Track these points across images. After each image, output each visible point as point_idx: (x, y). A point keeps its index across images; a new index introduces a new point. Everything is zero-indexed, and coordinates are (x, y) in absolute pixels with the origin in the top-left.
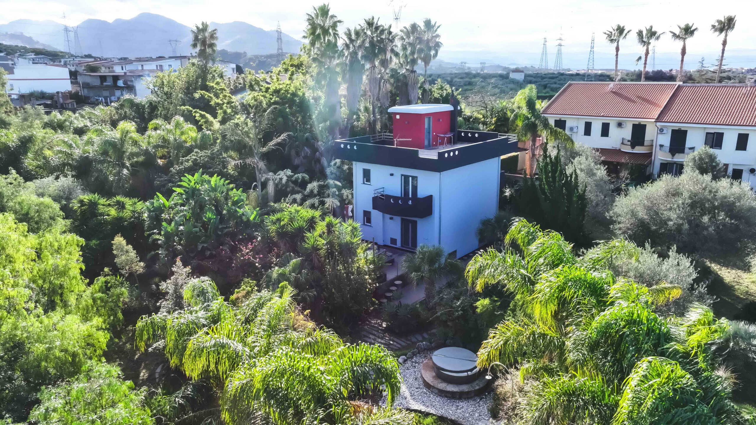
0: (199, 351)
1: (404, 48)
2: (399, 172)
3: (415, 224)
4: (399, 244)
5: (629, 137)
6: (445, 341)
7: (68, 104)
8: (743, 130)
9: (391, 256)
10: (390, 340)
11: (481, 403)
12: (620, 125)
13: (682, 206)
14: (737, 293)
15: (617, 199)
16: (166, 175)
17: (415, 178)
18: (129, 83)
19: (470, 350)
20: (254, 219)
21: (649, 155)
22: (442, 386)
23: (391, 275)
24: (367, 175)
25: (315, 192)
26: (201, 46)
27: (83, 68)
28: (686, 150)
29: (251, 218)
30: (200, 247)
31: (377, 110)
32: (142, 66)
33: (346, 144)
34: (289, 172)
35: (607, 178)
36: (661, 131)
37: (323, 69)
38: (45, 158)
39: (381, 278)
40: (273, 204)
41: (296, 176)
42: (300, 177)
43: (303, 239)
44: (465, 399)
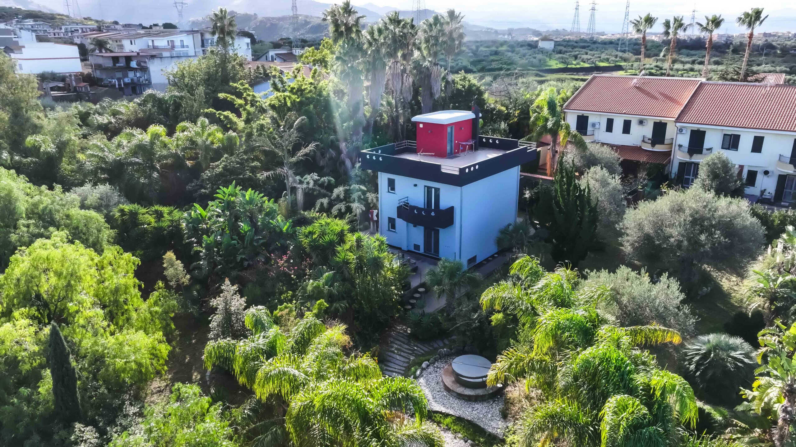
0: (268, 378)
1: (427, 41)
2: (422, 183)
3: (437, 233)
4: (422, 250)
5: (650, 135)
6: (464, 347)
7: (82, 87)
8: (759, 133)
9: (415, 263)
10: (415, 346)
11: (494, 405)
12: (641, 122)
13: (683, 223)
14: (732, 301)
15: (627, 212)
16: (198, 179)
17: (437, 190)
18: (142, 64)
19: (486, 357)
20: (287, 230)
21: (668, 154)
22: (460, 390)
23: (415, 283)
24: (391, 184)
25: (342, 196)
26: (219, 35)
27: (89, 41)
28: (704, 151)
29: (284, 229)
30: (239, 258)
31: (399, 105)
32: (153, 41)
33: (371, 156)
34: (315, 176)
35: (620, 187)
36: (681, 130)
37: (346, 68)
38: (78, 162)
39: (406, 286)
40: (302, 212)
41: (322, 179)
42: (326, 181)
43: (334, 253)
44: (480, 401)
